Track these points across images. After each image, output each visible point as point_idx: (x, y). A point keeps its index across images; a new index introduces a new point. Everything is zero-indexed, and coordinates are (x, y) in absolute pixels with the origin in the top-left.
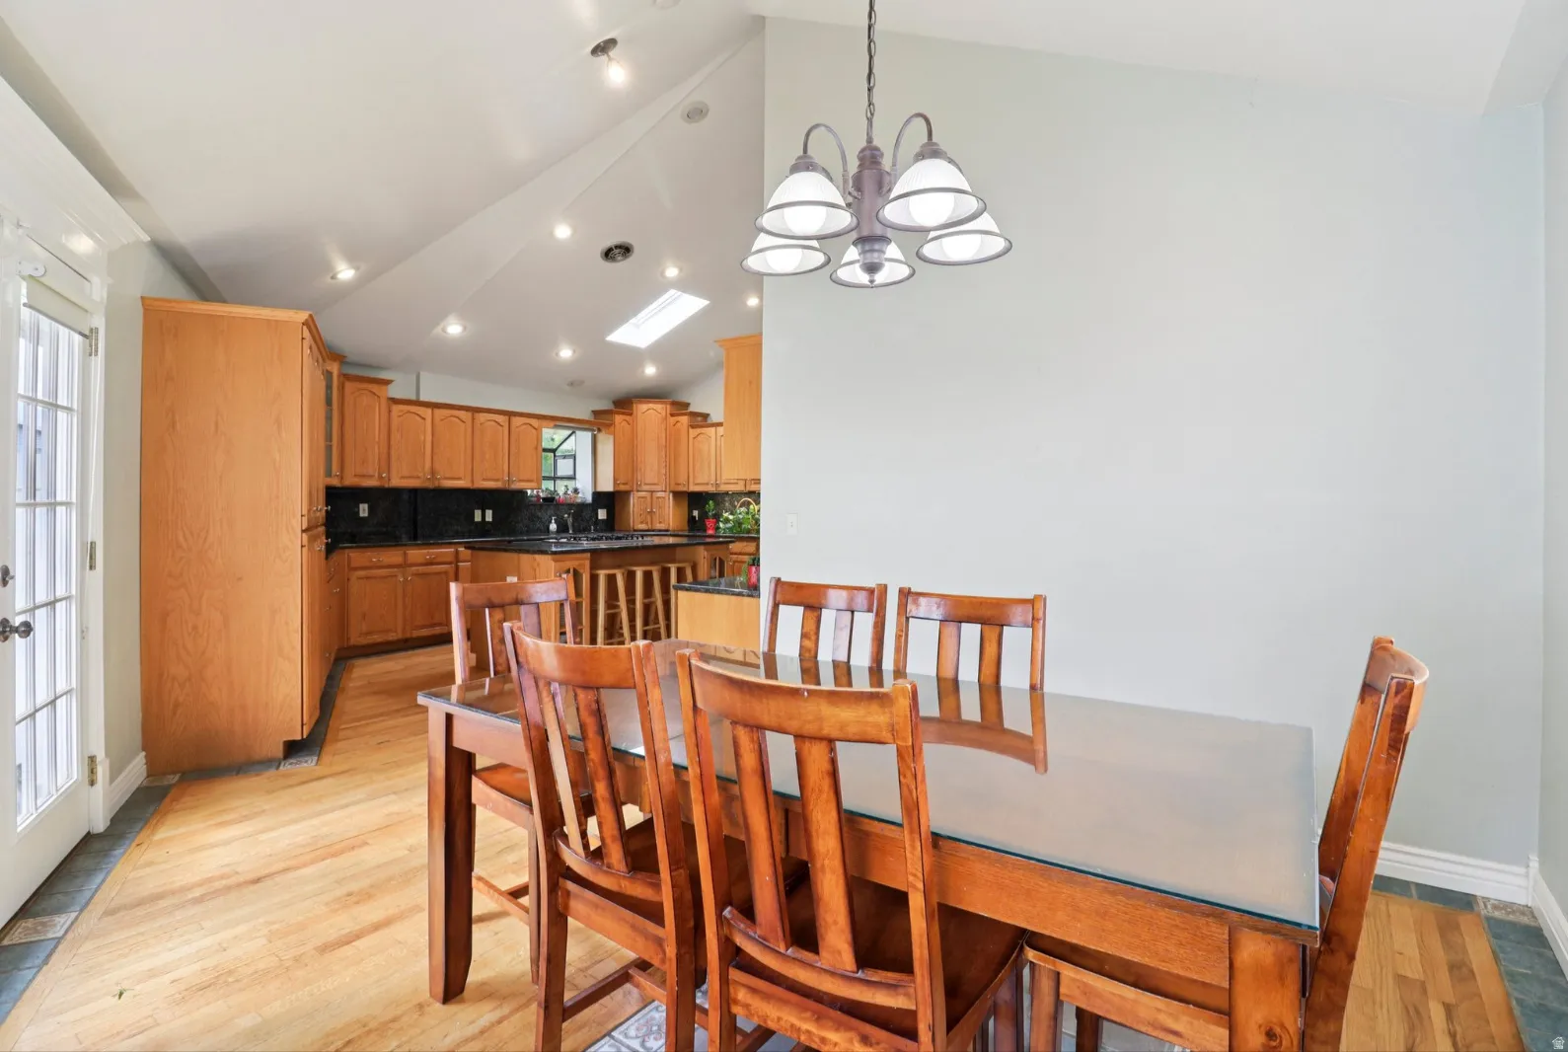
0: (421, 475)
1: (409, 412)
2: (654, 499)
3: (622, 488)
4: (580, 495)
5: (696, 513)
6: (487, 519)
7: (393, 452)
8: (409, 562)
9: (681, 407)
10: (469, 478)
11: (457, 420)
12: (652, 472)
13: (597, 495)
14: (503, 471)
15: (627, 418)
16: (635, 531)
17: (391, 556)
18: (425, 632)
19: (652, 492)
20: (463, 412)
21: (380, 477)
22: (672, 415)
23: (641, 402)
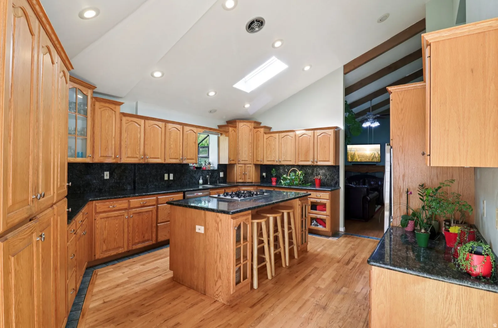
0: (138, 156)
1: (132, 121)
2: (246, 167)
3: (232, 162)
4: (211, 165)
5: (264, 174)
6: (170, 179)
7: (122, 143)
8: (131, 206)
9: (257, 125)
10: (163, 159)
11: (157, 126)
12: (245, 155)
13: (220, 165)
14: (180, 154)
15: (234, 129)
16: (237, 183)
17: (121, 203)
18: (140, 246)
19: (245, 164)
20: (160, 123)
21: (115, 157)
22: (255, 128)
23: (241, 122)
